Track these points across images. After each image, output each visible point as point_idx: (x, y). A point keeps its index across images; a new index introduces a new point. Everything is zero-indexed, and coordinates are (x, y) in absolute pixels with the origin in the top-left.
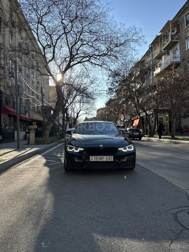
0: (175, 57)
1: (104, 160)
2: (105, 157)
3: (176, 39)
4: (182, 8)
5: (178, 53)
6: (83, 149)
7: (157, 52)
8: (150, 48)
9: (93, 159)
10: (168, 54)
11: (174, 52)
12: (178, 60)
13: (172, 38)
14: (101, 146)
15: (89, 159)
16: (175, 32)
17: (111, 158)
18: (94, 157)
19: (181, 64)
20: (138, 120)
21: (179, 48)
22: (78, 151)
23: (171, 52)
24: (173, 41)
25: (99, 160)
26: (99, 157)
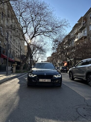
0: (84, 34)
1: (46, 81)
2: (47, 80)
3: (85, 25)
4: (88, 11)
5: (86, 32)
6: (36, 76)
7: (76, 31)
8: (73, 29)
9: (41, 80)
10: (81, 32)
11: (84, 32)
12: (86, 35)
13: (83, 25)
14: (45, 74)
15: (39, 80)
16: (85, 22)
17: (49, 80)
18: (41, 79)
19: (87, 37)
20: (66, 63)
21: (86, 30)
22: (34, 76)
23: (82, 32)
24: (83, 26)
25: (44, 81)
26: (44, 80)
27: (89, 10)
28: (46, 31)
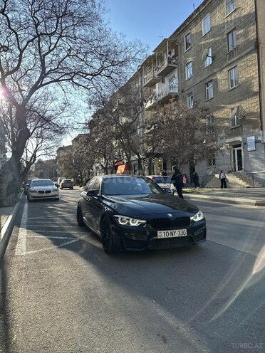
0: (171, 87)
1: (177, 236)
2: (177, 231)
3: (174, 63)
4: (182, 25)
5: (175, 81)
6: (144, 221)
7: (148, 77)
8: (139, 70)
9: (162, 234)
10: (163, 82)
11: (170, 80)
12: (176, 91)
13: (169, 62)
15: (156, 235)
16: (173, 54)
17: (180, 233)
18: (163, 232)
19: (180, 96)
20: (124, 166)
21: (176, 76)
23: (166, 80)
24: (170, 65)
25: (170, 236)
26: (169, 232)
27: (184, 23)
28: (80, 72)
